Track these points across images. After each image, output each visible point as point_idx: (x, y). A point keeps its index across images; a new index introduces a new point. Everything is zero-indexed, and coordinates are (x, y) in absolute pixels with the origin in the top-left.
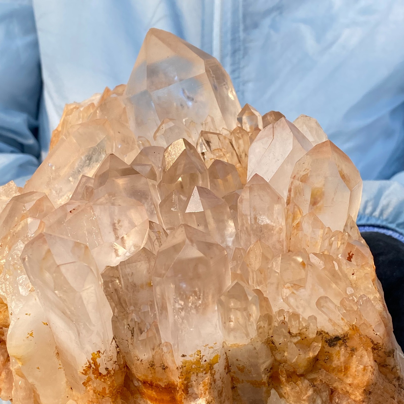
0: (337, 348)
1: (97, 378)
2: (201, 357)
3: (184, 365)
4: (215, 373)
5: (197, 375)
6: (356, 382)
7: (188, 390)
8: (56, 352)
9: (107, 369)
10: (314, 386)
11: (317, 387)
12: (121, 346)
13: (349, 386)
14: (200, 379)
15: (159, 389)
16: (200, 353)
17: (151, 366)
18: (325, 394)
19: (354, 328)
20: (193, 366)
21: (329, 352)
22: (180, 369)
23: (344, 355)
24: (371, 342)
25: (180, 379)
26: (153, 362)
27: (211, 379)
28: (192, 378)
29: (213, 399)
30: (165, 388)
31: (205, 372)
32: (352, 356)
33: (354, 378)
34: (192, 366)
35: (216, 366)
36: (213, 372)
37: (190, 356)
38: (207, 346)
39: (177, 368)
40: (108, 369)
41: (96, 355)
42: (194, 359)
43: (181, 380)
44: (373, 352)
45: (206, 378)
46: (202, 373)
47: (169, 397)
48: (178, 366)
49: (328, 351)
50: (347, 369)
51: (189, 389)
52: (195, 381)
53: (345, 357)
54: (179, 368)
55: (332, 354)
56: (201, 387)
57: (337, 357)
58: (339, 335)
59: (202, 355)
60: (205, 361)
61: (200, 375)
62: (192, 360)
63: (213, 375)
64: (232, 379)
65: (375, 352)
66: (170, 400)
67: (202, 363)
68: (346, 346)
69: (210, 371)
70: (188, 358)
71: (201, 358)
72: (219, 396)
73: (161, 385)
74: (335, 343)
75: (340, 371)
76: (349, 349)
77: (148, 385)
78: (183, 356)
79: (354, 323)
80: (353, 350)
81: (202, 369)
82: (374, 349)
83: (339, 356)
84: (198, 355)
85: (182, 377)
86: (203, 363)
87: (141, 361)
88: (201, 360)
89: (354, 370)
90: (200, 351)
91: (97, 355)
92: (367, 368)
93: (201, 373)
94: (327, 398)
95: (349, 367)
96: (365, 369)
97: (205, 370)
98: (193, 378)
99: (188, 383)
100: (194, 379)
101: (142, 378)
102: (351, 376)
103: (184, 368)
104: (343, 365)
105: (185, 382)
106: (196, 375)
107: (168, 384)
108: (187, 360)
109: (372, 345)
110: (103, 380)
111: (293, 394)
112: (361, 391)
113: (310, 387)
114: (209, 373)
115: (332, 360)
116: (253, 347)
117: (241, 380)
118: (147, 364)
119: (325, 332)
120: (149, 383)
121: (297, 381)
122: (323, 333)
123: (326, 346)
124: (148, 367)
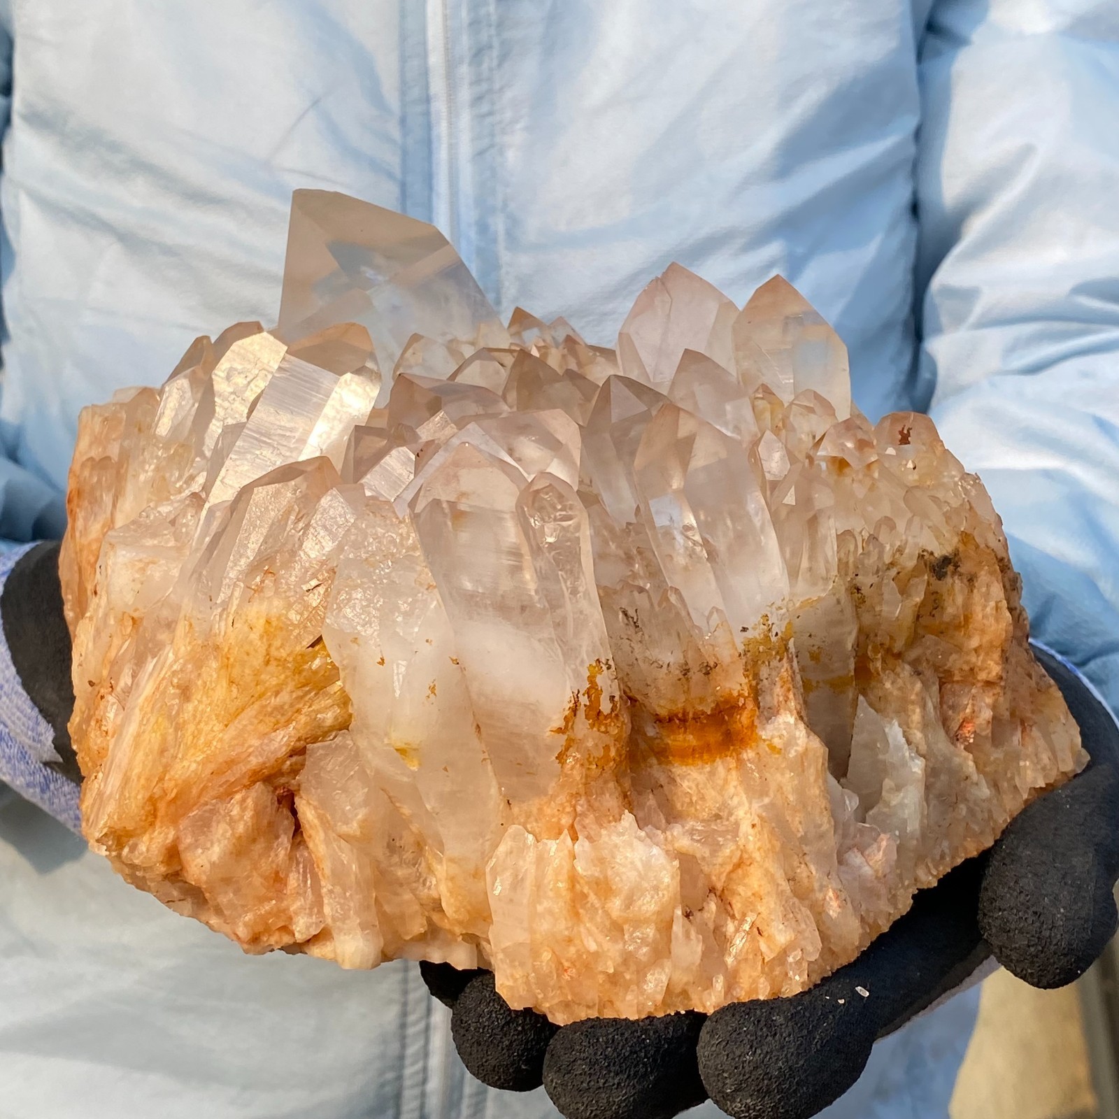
0: (949, 580)
2: (770, 627)
3: (748, 649)
6: (986, 638)
7: (757, 699)
9: (611, 699)
10: (919, 673)
11: (924, 675)
13: (975, 653)
14: (774, 673)
15: (701, 723)
16: (768, 620)
17: (685, 675)
19: (966, 537)
20: (761, 648)
21: (937, 593)
22: (743, 656)
23: (961, 591)
24: (994, 556)
25: (745, 676)
26: (686, 664)
28: (761, 673)
30: (711, 715)
31: (778, 657)
32: (972, 591)
33: (983, 632)
34: (759, 648)
35: (791, 644)
36: (790, 656)
37: (753, 628)
38: (774, 606)
39: (740, 655)
40: (613, 697)
41: (595, 667)
42: (759, 633)
43: (747, 681)
45: (783, 670)
48: (739, 651)
49: (937, 591)
50: (968, 618)
51: (761, 698)
52: (767, 679)
53: (963, 595)
55: (943, 595)
56: (778, 690)
57: (951, 598)
58: (947, 554)
59: (770, 622)
60: (777, 634)
61: (773, 664)
62: (758, 637)
63: (790, 661)
66: (723, 740)
67: (772, 640)
68: (961, 575)
69: (785, 654)
70: (749, 634)
71: (769, 630)
73: (705, 711)
74: (944, 570)
75: (958, 627)
76: (965, 579)
77: (677, 722)
78: (744, 629)
79: (962, 529)
80: (971, 580)
81: (774, 653)
83: (954, 595)
84: (765, 624)
85: (747, 673)
86: (774, 639)
87: (668, 666)
88: (770, 635)
89: (980, 616)
90: (766, 616)
91: (597, 668)
92: (999, 605)
93: (774, 660)
95: (970, 614)
96: (997, 607)
97: (778, 653)
98: (764, 672)
99: (757, 684)
100: (766, 676)
101: (665, 710)
102: (976, 630)
103: (749, 654)
104: (961, 612)
105: (754, 683)
106: (767, 665)
107: (717, 705)
108: (751, 637)
109: (997, 563)
110: (603, 729)
112: (996, 654)
113: (915, 677)
114: (785, 660)
115: (942, 608)
116: (835, 600)
117: (814, 684)
118: (678, 672)
119: (927, 551)
120: (680, 715)
121: (895, 668)
122: (925, 553)
123: (933, 580)
124: (679, 680)
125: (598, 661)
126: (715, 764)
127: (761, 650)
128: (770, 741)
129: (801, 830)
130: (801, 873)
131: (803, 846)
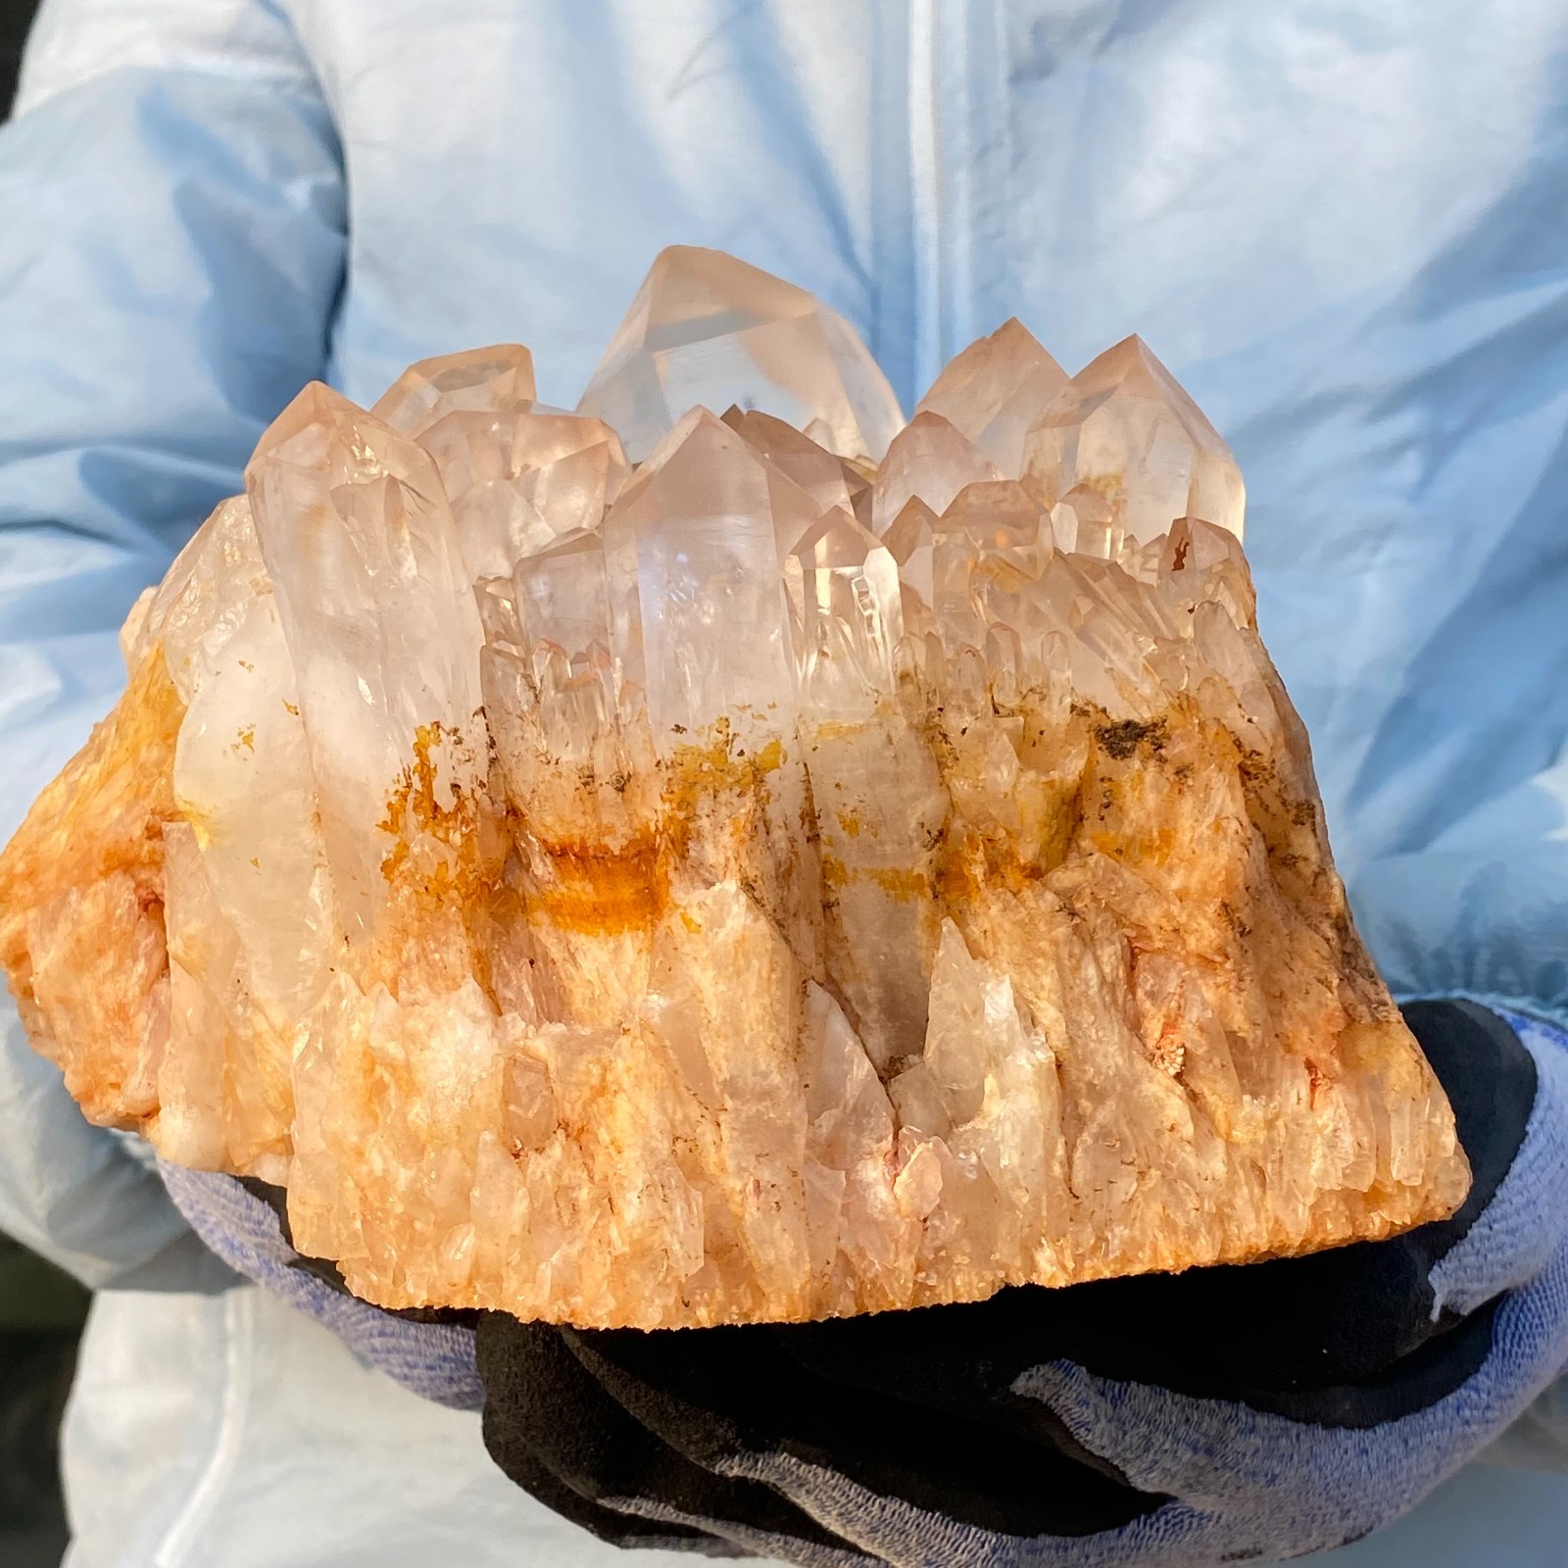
0: (1136, 763)
1: (424, 826)
2: (730, 737)
3: (679, 761)
4: (768, 797)
5: (715, 797)
6: (1196, 878)
7: (685, 844)
8: (314, 810)
9: (455, 787)
10: (1073, 914)
11: (1084, 919)
12: (500, 740)
13: (1178, 902)
14: (724, 811)
15: (605, 866)
16: (728, 726)
17: (586, 784)
18: (1110, 954)
19: (1185, 704)
20: (706, 766)
21: (1110, 780)
22: (667, 767)
23: (1156, 787)
24: (1234, 742)
25: (664, 802)
26: (590, 767)
27: (755, 810)
28: (700, 805)
29: (759, 875)
30: (622, 859)
31: (737, 790)
32: (1180, 792)
33: (1191, 865)
34: (701, 765)
35: (772, 777)
36: (763, 794)
37: (696, 732)
38: (749, 711)
39: (658, 764)
40: (459, 787)
41: (429, 733)
42: (704, 741)
43: (667, 806)
44: (1243, 784)
45: (742, 810)
46: (731, 790)
47: (631, 891)
48: (659, 758)
49: (1108, 776)
50: (1167, 837)
51: (691, 844)
52: (708, 816)
53: (1160, 792)
54: (663, 764)
55: (1119, 786)
56: (727, 838)
57: (1136, 794)
58: (1138, 721)
59: (731, 731)
60: (742, 753)
61: (723, 797)
62: (703, 747)
63: (762, 802)
64: (824, 870)
65: (1250, 784)
67: (730, 760)
68: (1162, 760)
69: (753, 787)
70: (687, 739)
71: (727, 742)
72: (780, 879)
73: (611, 847)
74: (1129, 745)
75: (1148, 848)
76: (1170, 769)
77: (573, 858)
78: (678, 729)
79: (1182, 688)
80: (1183, 773)
81: (730, 780)
82: (1245, 772)
83: (1142, 790)
84: (720, 732)
85: (671, 796)
86: (733, 758)
87: (557, 763)
88: (728, 749)
89: (1186, 839)
90: (727, 720)
91: (432, 735)
93: (727, 791)
94: (1117, 968)
95: (1173, 833)
96: (1217, 827)
97: (738, 782)
98: (704, 804)
99: (687, 819)
100: (707, 811)
101: (556, 834)
102: (1181, 859)
103: (679, 769)
104: (1154, 822)
105: (681, 815)
106: (712, 792)
107: (631, 841)
108: (689, 743)
109: (1239, 759)
110: (441, 834)
111: (1007, 926)
112: (1212, 908)
113: (1061, 917)
114: (750, 794)
115: (1121, 809)
116: (884, 737)
117: (850, 873)
118: (575, 777)
119: (1095, 707)
120: (576, 849)
121: (1019, 891)
122: (1090, 708)
123: (1103, 757)
124: (577, 789)
125: (437, 725)
126: (622, 938)
127: (705, 768)
128: (685, 908)
129: (724, 1068)
130: (703, 1134)
131: (726, 1096)
